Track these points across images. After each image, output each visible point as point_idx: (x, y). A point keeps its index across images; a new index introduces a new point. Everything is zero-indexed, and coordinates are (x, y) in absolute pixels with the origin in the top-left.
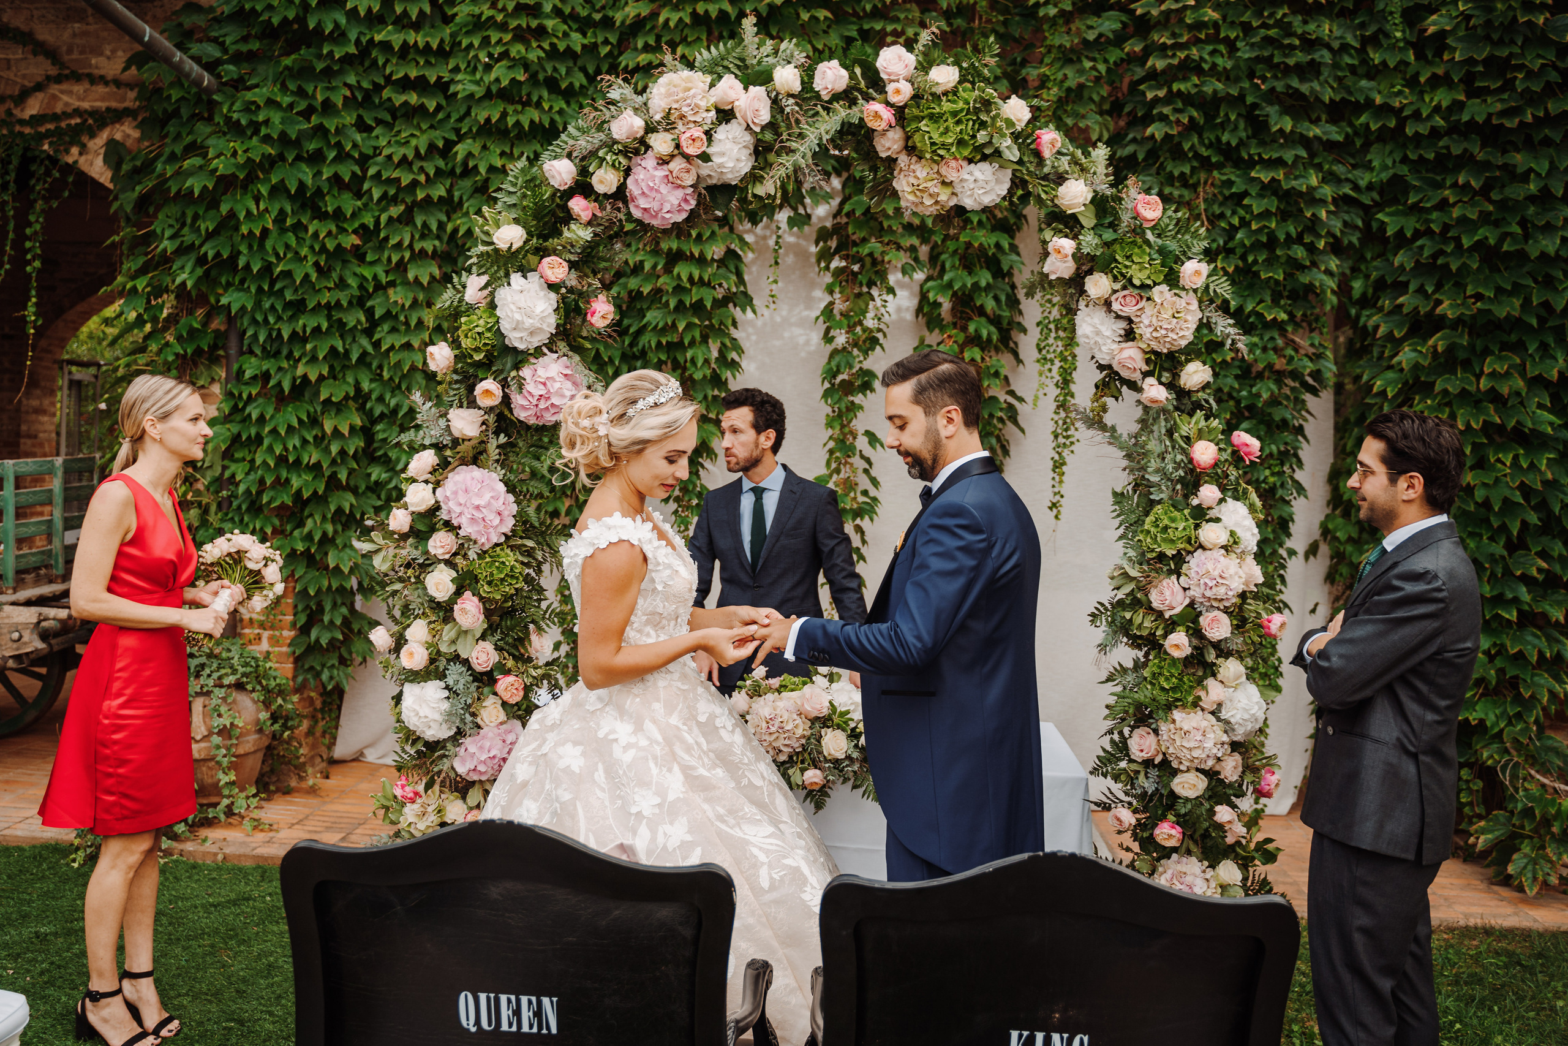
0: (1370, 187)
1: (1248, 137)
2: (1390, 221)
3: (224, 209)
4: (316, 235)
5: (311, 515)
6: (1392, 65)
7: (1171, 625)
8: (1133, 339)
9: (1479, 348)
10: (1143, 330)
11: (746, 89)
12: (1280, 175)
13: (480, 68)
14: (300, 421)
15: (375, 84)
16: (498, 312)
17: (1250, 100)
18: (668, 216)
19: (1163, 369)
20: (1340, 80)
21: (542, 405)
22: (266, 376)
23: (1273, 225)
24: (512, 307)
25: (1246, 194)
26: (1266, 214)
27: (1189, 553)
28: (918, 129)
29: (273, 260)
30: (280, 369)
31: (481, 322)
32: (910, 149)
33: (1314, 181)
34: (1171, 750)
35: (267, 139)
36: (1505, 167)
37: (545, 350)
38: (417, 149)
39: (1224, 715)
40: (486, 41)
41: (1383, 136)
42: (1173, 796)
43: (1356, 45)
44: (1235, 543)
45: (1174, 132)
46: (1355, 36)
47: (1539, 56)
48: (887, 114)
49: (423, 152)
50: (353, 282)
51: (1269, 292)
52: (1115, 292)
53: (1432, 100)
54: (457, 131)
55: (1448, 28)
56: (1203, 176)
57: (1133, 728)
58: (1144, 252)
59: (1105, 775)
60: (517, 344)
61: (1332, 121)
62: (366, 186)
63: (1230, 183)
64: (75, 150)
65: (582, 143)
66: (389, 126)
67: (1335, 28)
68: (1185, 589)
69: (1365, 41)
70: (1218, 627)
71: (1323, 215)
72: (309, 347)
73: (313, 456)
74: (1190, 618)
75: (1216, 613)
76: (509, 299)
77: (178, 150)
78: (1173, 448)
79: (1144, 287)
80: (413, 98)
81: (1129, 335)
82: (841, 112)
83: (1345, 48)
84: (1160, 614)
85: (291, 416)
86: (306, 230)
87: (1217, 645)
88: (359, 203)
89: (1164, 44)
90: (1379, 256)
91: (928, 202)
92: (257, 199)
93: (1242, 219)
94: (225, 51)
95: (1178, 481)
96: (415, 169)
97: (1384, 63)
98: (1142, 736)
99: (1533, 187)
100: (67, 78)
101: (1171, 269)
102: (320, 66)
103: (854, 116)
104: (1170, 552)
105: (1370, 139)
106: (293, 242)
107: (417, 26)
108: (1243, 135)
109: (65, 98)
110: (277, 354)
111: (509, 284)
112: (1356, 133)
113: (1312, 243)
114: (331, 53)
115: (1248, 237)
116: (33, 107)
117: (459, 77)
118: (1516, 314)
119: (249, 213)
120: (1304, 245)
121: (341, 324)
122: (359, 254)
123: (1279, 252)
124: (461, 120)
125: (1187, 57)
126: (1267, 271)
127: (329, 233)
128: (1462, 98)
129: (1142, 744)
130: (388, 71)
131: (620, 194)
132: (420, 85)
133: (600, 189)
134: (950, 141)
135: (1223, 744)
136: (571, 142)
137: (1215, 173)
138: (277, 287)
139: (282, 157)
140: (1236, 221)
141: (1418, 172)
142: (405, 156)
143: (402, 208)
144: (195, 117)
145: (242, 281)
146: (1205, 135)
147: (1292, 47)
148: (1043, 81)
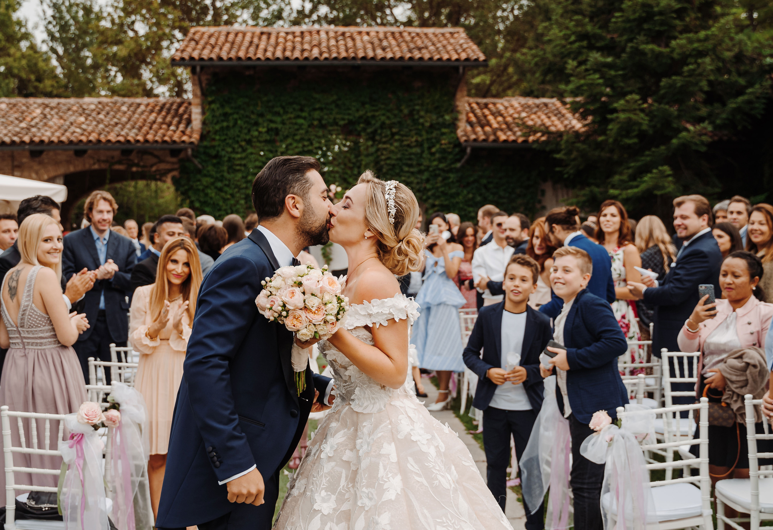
35: (213, 177)
41: (426, 170)
53: (433, 163)
62: (231, 185)
66: (234, 173)
80: (239, 167)
88: (230, 189)
100: (162, 162)
109: (162, 166)
127: (225, 195)
128: (438, 163)
148: (362, 160)
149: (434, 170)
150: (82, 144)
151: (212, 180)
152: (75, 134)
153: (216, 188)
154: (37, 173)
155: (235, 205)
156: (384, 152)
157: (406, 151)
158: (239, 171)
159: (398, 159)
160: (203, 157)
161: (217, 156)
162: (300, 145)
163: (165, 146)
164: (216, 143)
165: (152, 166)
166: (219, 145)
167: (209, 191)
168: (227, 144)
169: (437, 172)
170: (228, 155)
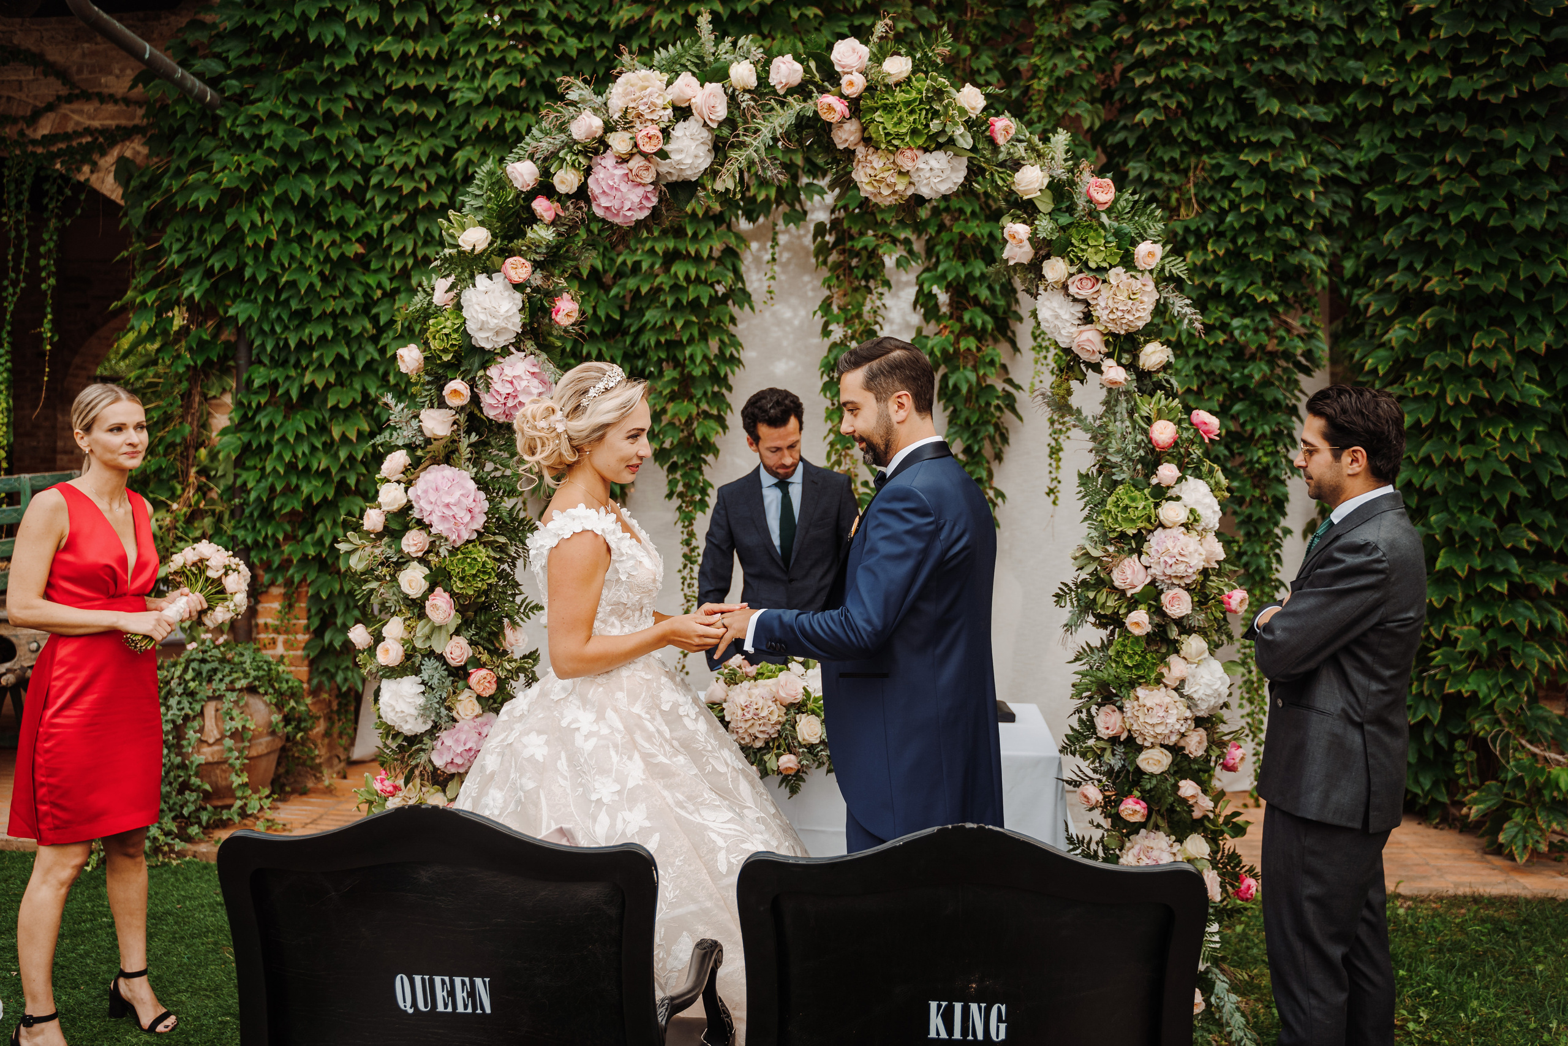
0: (1359, 167)
1: (1237, 121)
2: (1379, 201)
3: (229, 221)
4: (320, 244)
5: (322, 520)
6: (1377, 44)
7: (1133, 604)
8: (1092, 322)
9: (1468, 324)
10: (1100, 312)
11: (702, 85)
12: (1268, 157)
13: (478, 76)
14: (309, 428)
15: (375, 94)
16: (464, 313)
17: (1237, 83)
18: (629, 214)
19: (1123, 350)
20: (1329, 61)
21: (510, 404)
22: (274, 385)
23: (1262, 207)
24: (477, 307)
25: (1235, 177)
26: (1254, 197)
27: (1150, 531)
28: (873, 121)
29: (278, 270)
30: (288, 378)
31: (449, 324)
32: (867, 141)
33: (1302, 162)
34: (1135, 727)
35: (270, 152)
36: (1491, 143)
37: (512, 349)
38: (418, 157)
39: (1186, 691)
40: (483, 48)
41: (1372, 116)
42: (1139, 772)
43: (1343, 25)
44: (1195, 520)
45: (1163, 118)
46: (1342, 17)
47: (1524, 31)
48: (840, 107)
49: (424, 160)
50: (358, 291)
51: (1260, 274)
52: (1071, 275)
53: (1419, 78)
54: (457, 138)
55: (1432, 6)
56: (1193, 161)
57: (1100, 705)
58: (1099, 235)
59: (1073, 754)
60: (483, 345)
61: (1322, 101)
62: (368, 196)
63: (1219, 167)
64: (86, 169)
65: (544, 144)
66: (391, 135)
67: (1322, 10)
68: (1146, 568)
69: (1352, 22)
70: (1178, 604)
71: (1311, 195)
72: (315, 355)
73: (323, 462)
74: (1152, 595)
75: (1177, 590)
76: (474, 300)
77: (183, 165)
78: (1134, 428)
79: (1100, 269)
80: (413, 107)
81: (1088, 318)
82: (796, 105)
83: (1332, 29)
84: (1123, 593)
85: (300, 423)
86: (311, 239)
87: (1179, 622)
88: (362, 212)
89: (1152, 30)
90: (1370, 235)
91: (886, 192)
92: (262, 211)
93: (1231, 202)
94: (228, 66)
95: (1139, 461)
96: (417, 177)
97: (1370, 42)
98: (1107, 714)
99: (1519, 162)
100: (77, 98)
101: (1127, 251)
102: (320, 79)
103: (809, 108)
104: (1131, 532)
105: (1358, 120)
106: (298, 253)
107: (415, 36)
108: (1232, 118)
109: (76, 117)
110: (284, 363)
111: (474, 285)
112: (1345, 114)
113: (1301, 224)
114: (331, 65)
115: (1238, 220)
116: (45, 128)
117: (458, 85)
118: (1503, 288)
119: (253, 225)
120: (1294, 226)
121: (347, 332)
122: (362, 262)
123: (1268, 234)
124: (460, 127)
125: (1175, 43)
126: (1256, 253)
127: (333, 243)
128: (1448, 75)
129: (1108, 722)
130: (388, 81)
131: (582, 194)
132: (419, 94)
133: (562, 189)
134: (904, 130)
135: (1186, 719)
136: (534, 144)
137: (1205, 158)
138: (283, 297)
139: (285, 169)
140: (1225, 205)
141: (1407, 150)
142: (406, 165)
143: (404, 216)
144: (200, 132)
145: (249, 293)
146: (1195, 120)
147: (1279, 30)
148: (1035, 71)
149: (1422, 111)
158: (413, 122)
165: (34, 117)
169: (1440, 122)
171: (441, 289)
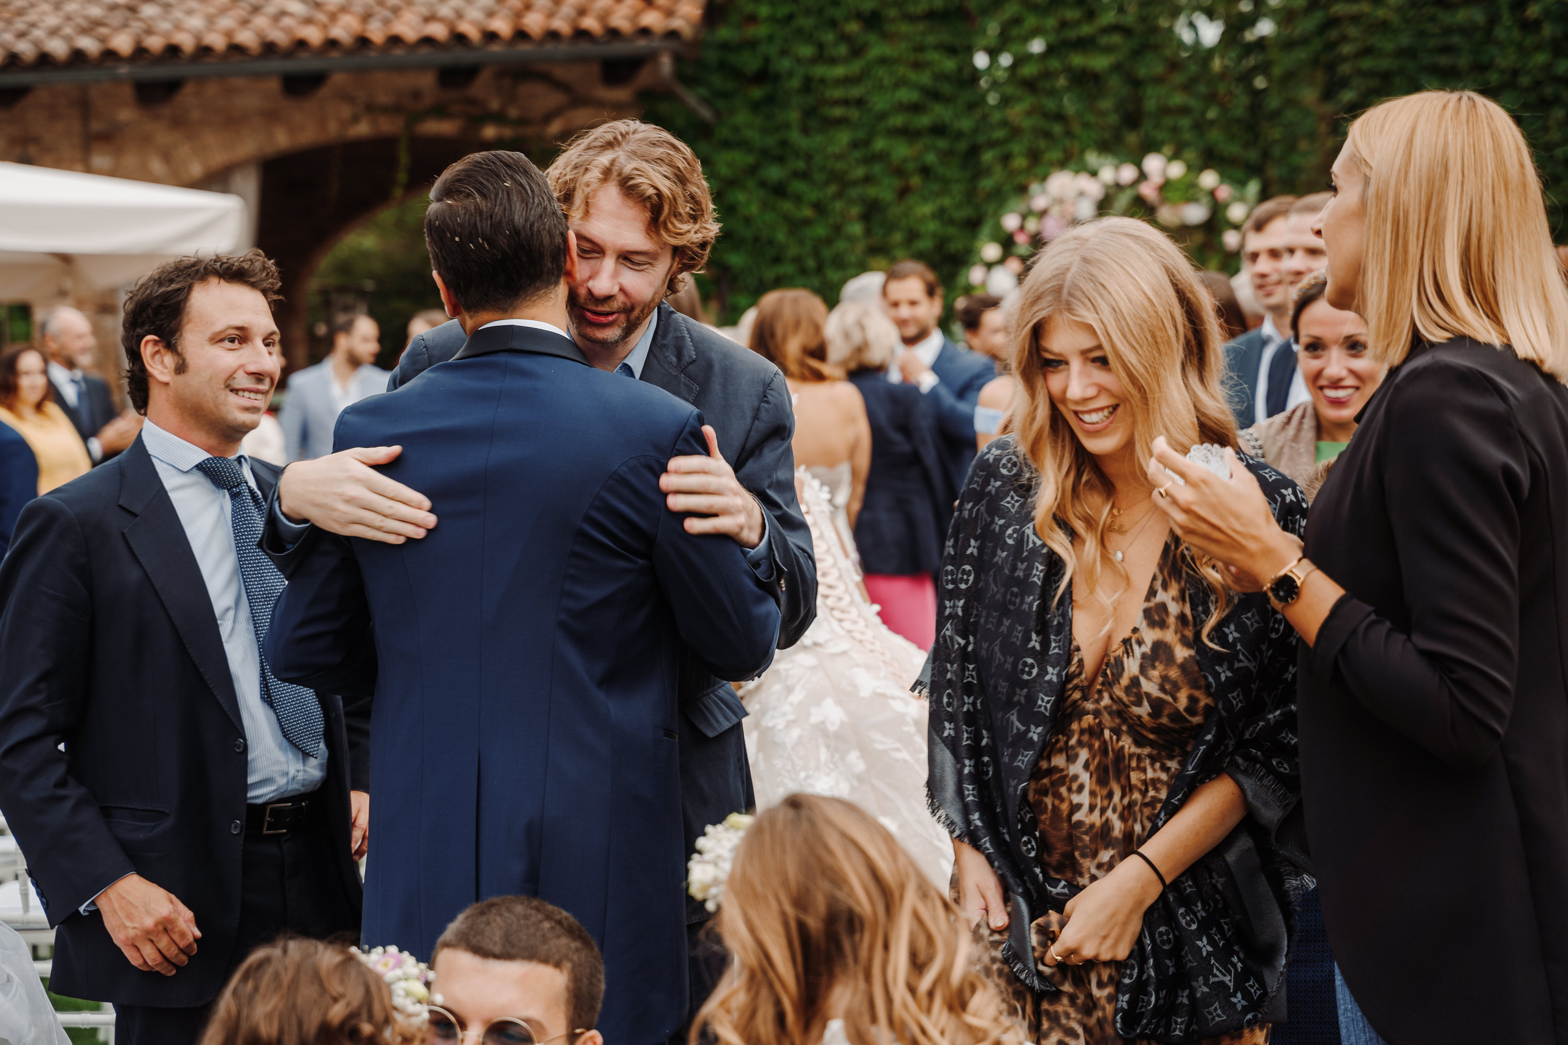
11: (1090, 180)
16: (988, 284)
32: (1163, 203)
76: (994, 279)
111: (993, 274)
149: (1538, 84)
150: (304, 55)
151: (750, 159)
152: (287, 21)
153: (763, 184)
154: (167, 157)
155: (829, 241)
156: (1352, 31)
157: (1433, 19)
158: (841, 122)
159: (1403, 53)
160: (718, 81)
161: (764, 76)
162: (1051, 22)
163: (585, 47)
164: (760, 31)
165: (548, 118)
166: (770, 38)
167: (740, 197)
168: (800, 31)
169: (1549, 90)
170: (801, 71)
171: (976, 275)
